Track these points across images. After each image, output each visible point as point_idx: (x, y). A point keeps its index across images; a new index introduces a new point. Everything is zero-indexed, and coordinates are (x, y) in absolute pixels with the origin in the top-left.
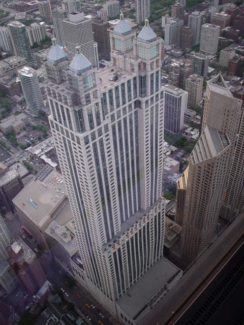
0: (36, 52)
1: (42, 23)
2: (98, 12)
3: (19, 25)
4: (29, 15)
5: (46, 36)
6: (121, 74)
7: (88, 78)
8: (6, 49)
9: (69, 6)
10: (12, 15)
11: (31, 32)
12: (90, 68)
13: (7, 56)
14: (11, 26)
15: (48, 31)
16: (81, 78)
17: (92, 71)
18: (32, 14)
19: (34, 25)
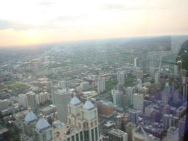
0: (40, 108)
1: (45, 93)
2: (77, 87)
3: (32, 94)
4: (40, 88)
5: (47, 100)
6: (73, 130)
7: (47, 134)
8: (24, 106)
9: (62, 84)
10: (31, 88)
11: (39, 97)
12: (49, 127)
13: (24, 110)
14: (27, 94)
15: (49, 97)
16: (41, 134)
17: (50, 129)
18: (42, 88)
19: (41, 93)
